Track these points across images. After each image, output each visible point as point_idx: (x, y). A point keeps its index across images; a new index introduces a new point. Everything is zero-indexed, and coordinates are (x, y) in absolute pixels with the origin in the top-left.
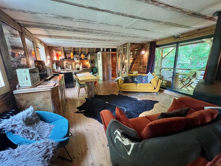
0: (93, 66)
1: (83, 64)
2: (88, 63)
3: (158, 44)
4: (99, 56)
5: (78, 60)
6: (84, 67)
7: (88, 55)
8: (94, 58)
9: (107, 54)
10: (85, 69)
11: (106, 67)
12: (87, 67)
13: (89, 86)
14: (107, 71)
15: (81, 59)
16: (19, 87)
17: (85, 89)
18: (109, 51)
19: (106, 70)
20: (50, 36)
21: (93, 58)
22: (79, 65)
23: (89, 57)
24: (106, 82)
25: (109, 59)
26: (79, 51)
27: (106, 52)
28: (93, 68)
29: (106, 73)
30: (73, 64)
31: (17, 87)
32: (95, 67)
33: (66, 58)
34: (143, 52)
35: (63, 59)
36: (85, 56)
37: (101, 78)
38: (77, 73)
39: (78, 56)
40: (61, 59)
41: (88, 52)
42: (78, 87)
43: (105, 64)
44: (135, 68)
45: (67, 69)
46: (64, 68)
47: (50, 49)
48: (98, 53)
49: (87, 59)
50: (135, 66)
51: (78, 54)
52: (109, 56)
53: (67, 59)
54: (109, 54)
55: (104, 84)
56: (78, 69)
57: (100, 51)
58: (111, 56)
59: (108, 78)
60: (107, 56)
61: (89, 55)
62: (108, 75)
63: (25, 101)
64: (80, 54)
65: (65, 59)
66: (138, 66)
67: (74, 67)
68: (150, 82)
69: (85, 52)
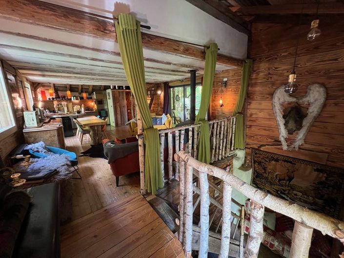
0: (102, 108)
1: (85, 105)
2: (92, 104)
3: (170, 84)
4: (109, 95)
5: (77, 99)
6: (88, 109)
7: (92, 92)
8: (102, 98)
9: (119, 92)
10: (89, 112)
11: (119, 109)
12: (92, 110)
13: (94, 130)
14: (121, 115)
15: (82, 98)
16: (26, 127)
17: (90, 135)
18: (123, 89)
19: (119, 112)
20: (44, 76)
21: (100, 97)
22: (79, 106)
23: (94, 96)
24: (119, 128)
25: (123, 98)
26: (78, 88)
27: (118, 89)
28: (101, 110)
29: (119, 117)
30: (70, 105)
31: (24, 127)
32: (104, 110)
33: (58, 97)
34: (159, 92)
35: (53, 99)
36: (88, 94)
37: (113, 124)
38: (78, 117)
39: (77, 94)
40: (50, 99)
41: (93, 89)
42: (80, 133)
43: (118, 104)
44: (154, 110)
45: (60, 112)
46: (54, 112)
47: (35, 86)
48: (107, 90)
49: (91, 98)
50: (153, 107)
51: (77, 92)
52: (123, 95)
53: (60, 98)
54: (123, 92)
55: (117, 131)
56: (79, 112)
57: (110, 88)
58: (125, 95)
59: (123, 123)
60: (119, 94)
61: (94, 93)
62: (123, 119)
63: (33, 138)
64: (80, 91)
65: (56, 98)
66: (157, 107)
67: (71, 110)
68: (164, 124)
69: (88, 89)
